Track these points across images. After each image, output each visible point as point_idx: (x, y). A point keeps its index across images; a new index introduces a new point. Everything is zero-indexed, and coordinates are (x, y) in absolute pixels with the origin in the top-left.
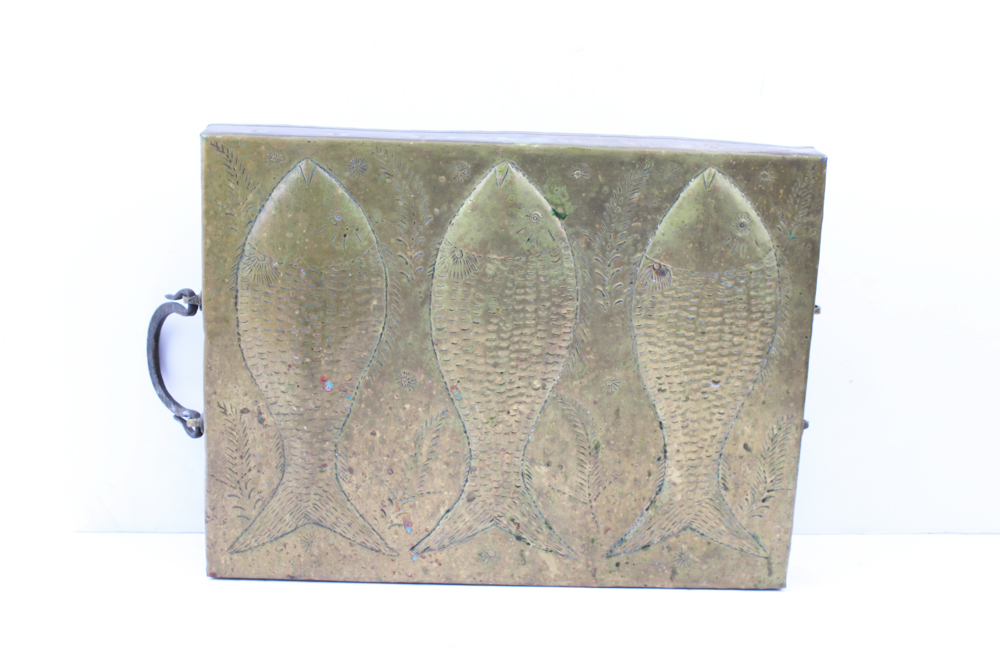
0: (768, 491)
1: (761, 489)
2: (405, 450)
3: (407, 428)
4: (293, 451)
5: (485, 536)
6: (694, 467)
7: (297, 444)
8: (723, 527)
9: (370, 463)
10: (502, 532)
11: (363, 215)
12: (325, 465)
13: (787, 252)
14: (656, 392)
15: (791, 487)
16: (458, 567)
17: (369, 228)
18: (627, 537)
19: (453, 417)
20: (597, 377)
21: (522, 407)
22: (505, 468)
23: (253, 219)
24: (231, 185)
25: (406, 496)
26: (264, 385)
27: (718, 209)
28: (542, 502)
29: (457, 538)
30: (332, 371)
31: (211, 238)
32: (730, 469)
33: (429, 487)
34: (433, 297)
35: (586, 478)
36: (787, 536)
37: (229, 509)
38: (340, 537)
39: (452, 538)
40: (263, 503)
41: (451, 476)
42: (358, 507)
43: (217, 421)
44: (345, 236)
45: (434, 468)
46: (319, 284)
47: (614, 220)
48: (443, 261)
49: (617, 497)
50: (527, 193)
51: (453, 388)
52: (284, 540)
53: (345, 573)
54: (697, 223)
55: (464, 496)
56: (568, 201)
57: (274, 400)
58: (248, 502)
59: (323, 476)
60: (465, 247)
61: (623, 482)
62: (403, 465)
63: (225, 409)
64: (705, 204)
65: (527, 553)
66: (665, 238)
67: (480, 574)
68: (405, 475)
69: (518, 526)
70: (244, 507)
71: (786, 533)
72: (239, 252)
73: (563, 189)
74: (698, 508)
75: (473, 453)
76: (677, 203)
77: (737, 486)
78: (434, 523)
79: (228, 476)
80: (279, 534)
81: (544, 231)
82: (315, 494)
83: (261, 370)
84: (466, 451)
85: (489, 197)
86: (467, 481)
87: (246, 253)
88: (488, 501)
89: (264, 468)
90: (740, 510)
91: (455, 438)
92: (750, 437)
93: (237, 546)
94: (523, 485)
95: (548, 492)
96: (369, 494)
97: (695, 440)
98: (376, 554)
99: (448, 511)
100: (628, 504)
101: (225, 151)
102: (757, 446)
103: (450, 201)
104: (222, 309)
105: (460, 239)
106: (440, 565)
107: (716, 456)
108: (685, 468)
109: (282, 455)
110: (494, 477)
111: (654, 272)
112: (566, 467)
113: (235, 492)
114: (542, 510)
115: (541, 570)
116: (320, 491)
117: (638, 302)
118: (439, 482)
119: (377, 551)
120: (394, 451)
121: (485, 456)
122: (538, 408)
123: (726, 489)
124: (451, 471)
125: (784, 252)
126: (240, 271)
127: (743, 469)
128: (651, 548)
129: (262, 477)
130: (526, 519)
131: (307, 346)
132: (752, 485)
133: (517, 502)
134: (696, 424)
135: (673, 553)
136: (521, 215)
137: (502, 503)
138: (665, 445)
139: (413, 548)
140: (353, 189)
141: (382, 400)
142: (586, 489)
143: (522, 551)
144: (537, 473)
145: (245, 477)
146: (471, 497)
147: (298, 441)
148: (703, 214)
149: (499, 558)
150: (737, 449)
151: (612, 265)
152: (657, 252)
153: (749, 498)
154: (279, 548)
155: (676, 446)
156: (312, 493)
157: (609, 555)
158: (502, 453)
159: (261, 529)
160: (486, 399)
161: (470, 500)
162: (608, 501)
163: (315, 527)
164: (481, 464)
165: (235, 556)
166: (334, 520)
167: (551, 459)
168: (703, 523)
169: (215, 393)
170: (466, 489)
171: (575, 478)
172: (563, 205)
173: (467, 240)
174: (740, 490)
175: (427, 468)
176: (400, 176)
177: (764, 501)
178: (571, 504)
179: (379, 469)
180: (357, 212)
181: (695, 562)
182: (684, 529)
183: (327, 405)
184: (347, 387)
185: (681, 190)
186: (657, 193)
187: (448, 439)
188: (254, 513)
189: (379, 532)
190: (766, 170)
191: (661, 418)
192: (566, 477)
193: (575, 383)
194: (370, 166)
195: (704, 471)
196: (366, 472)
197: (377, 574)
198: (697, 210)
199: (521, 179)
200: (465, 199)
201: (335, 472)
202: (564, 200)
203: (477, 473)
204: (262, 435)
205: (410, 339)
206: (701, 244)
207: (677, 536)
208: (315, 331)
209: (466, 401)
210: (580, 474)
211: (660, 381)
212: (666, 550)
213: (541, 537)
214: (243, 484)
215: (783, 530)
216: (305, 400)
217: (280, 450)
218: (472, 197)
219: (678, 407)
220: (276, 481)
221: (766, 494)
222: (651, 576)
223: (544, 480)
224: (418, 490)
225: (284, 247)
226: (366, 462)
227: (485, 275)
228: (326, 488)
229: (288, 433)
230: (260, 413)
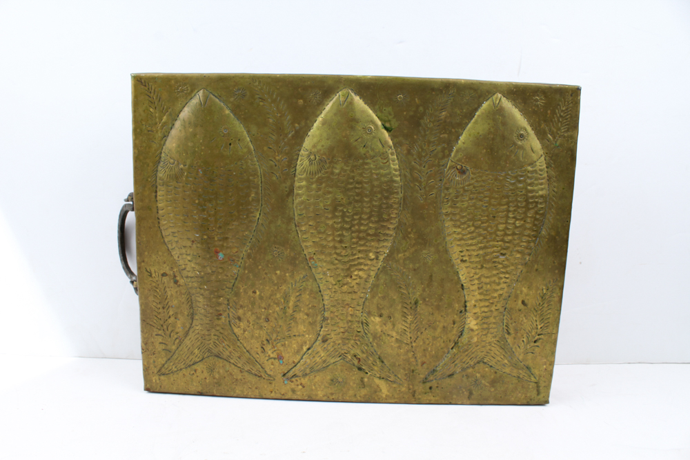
0: (539, 335)
1: (533, 333)
2: (277, 304)
3: (278, 288)
4: (198, 304)
5: (335, 367)
6: (487, 317)
7: (201, 299)
8: (506, 361)
9: (253, 314)
10: (348, 365)
11: (243, 129)
12: (221, 315)
13: (554, 158)
14: (459, 262)
15: (554, 332)
16: (316, 388)
17: (248, 139)
18: (437, 369)
19: (311, 281)
20: (416, 250)
21: (361, 273)
22: (349, 318)
23: (166, 134)
24: (151, 110)
25: (279, 338)
26: (177, 256)
27: (504, 124)
28: (376, 343)
29: (316, 368)
30: (223, 246)
31: (138, 149)
32: (511, 319)
33: (295, 331)
34: (295, 191)
35: (408, 326)
36: (551, 367)
37: (157, 345)
38: (233, 366)
39: (312, 368)
40: (180, 341)
41: (310, 324)
42: (245, 345)
43: (146, 281)
44: (230, 144)
45: (298, 318)
46: (212, 180)
47: (427, 133)
48: (302, 163)
49: (431, 340)
50: (363, 112)
51: (311, 258)
52: (195, 367)
53: (237, 391)
54: (489, 134)
55: (320, 338)
56: (393, 118)
57: (183, 266)
58: (169, 340)
59: (220, 322)
60: (318, 152)
61: (435, 329)
62: (276, 316)
63: (151, 273)
64: (494, 120)
65: (366, 380)
66: (465, 145)
67: (332, 394)
68: (278, 322)
69: (359, 360)
70: (167, 343)
71: (550, 365)
72: (157, 158)
73: (390, 109)
74: (489, 347)
75: (326, 307)
76: (474, 119)
77: (516, 331)
78: (298, 357)
79: (155, 321)
80: (192, 363)
81: (376, 140)
82: (215, 335)
83: (174, 245)
84: (321, 306)
85: (335, 114)
86: (322, 327)
87: (162, 159)
88: (337, 342)
89: (179, 316)
90: (518, 349)
91: (312, 295)
92: (526, 295)
93: (163, 370)
94: (362, 331)
95: (381, 336)
96: (253, 336)
97: (488, 297)
98: (258, 378)
99: (309, 349)
100: (438, 344)
101: (147, 85)
102: (531, 302)
103: (307, 119)
104: (147, 201)
105: (314, 146)
106: (304, 387)
107: (502, 310)
108: (480, 319)
109: (191, 307)
110: (341, 324)
111: (457, 171)
112: (394, 317)
113: (160, 332)
114: (376, 349)
115: (376, 392)
116: (217, 333)
117: (446, 195)
118: (302, 328)
119: (259, 377)
120: (269, 305)
121: (335, 309)
122: (373, 274)
123: (509, 333)
124: (310, 320)
125: (551, 158)
126: (158, 173)
127: (521, 319)
128: (455, 376)
129: (178, 322)
130: (365, 355)
131: (204, 227)
132: (527, 331)
133: (358, 343)
134: (489, 286)
135: (470, 379)
136: (359, 127)
137: (347, 344)
138: (465, 302)
139: (284, 375)
140: (236, 110)
141: (260, 267)
142: (408, 334)
143: (362, 378)
144: (373, 321)
145: (167, 322)
146: (325, 338)
147: (201, 297)
148: (493, 127)
149: (346, 383)
150: (517, 304)
151: (427, 167)
152: (460, 156)
153: (524, 340)
154: (192, 373)
155: (473, 302)
156: (212, 334)
157: (425, 381)
158: (347, 307)
159: (179, 359)
160: (335, 267)
161: (324, 341)
162: (424, 343)
163: (216, 358)
164: (332, 315)
165: (162, 377)
166: (228, 354)
167: (383, 312)
168: (492, 359)
169: (143, 261)
170: (321, 333)
171: (400, 326)
172: (389, 121)
173: (319, 147)
174: (519, 334)
175: (293, 318)
176: (269, 100)
177: (535, 342)
178: (397, 345)
179: (259, 318)
180: (240, 128)
181: (486, 386)
182: (478, 362)
183: (220, 271)
184: (234, 258)
185: (476, 110)
186: (458, 112)
187: (308, 297)
188: (174, 347)
189: (261, 363)
190: (538, 96)
191: (463, 282)
192: (394, 325)
193: (400, 255)
194: (248, 93)
195: (494, 321)
196: (250, 320)
197: (259, 393)
198: (489, 124)
199: (358, 101)
200: (317, 116)
201: (228, 320)
202: (390, 117)
203: (329, 321)
204: (177, 292)
205: (279, 222)
206: (492, 149)
207: (473, 368)
208: (209, 216)
209: (320, 268)
210: (403, 323)
211: (462, 254)
212: (465, 377)
213: (376, 368)
214: (165, 327)
215: (548, 363)
216: (204, 267)
217: (190, 303)
218: (322, 115)
219: (475, 273)
220: (188, 325)
221: (537, 337)
222: (454, 396)
223: (378, 327)
224: (287, 333)
225: (187, 154)
226: (250, 313)
227: (332, 173)
228: (221, 331)
229: (194, 291)
230: (175, 276)
